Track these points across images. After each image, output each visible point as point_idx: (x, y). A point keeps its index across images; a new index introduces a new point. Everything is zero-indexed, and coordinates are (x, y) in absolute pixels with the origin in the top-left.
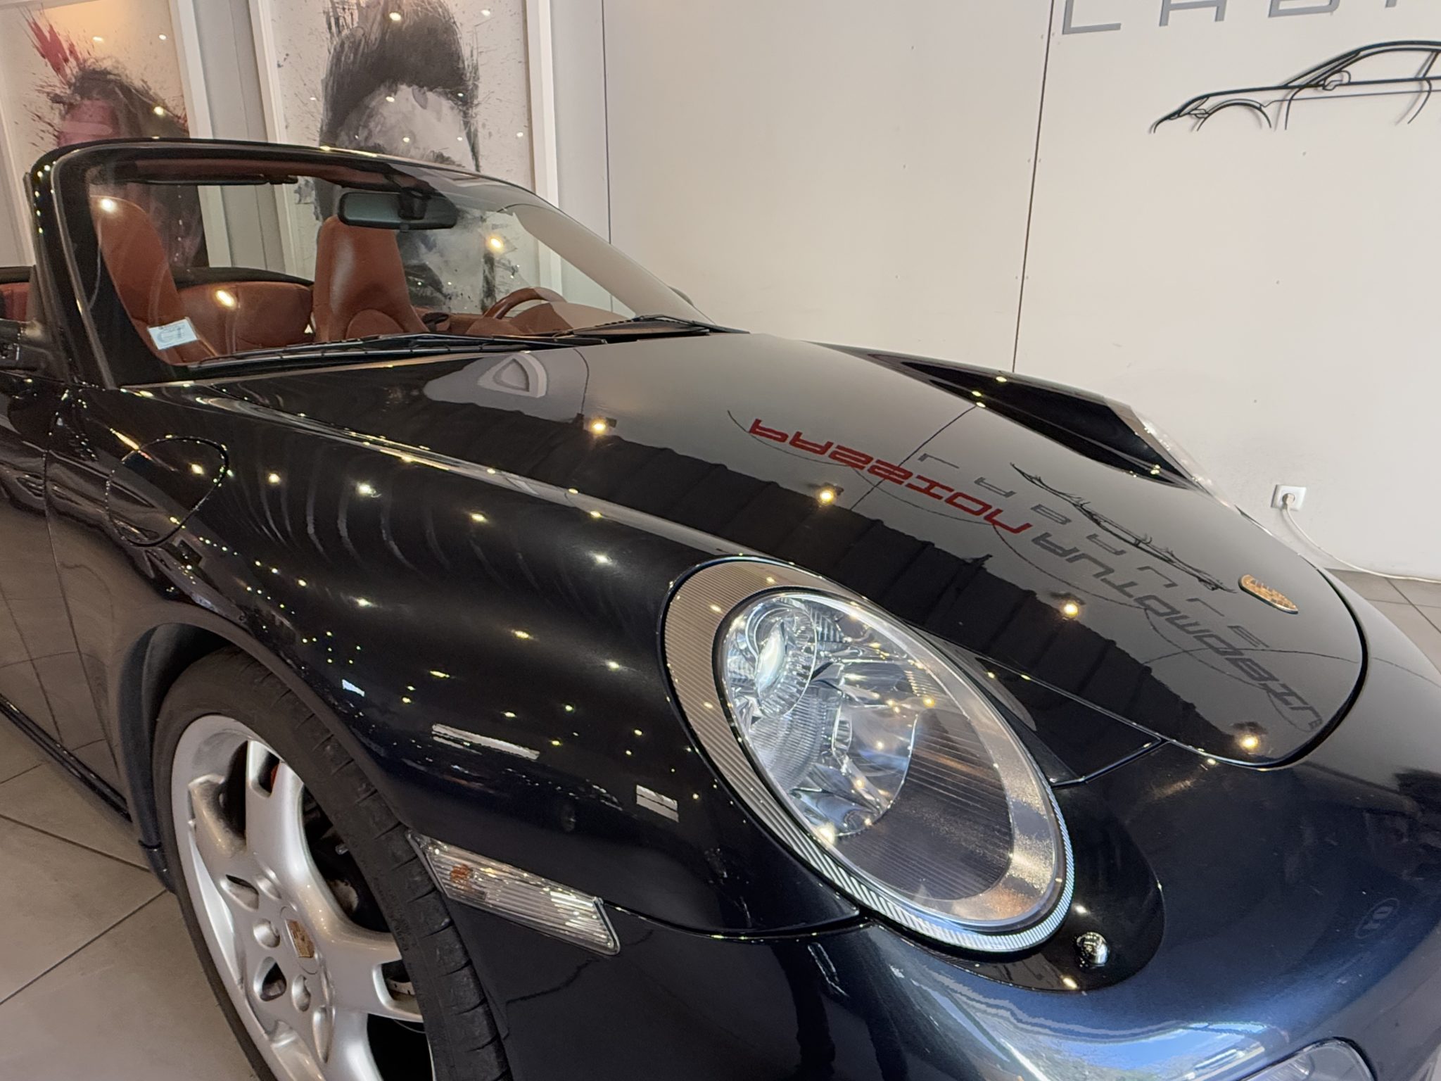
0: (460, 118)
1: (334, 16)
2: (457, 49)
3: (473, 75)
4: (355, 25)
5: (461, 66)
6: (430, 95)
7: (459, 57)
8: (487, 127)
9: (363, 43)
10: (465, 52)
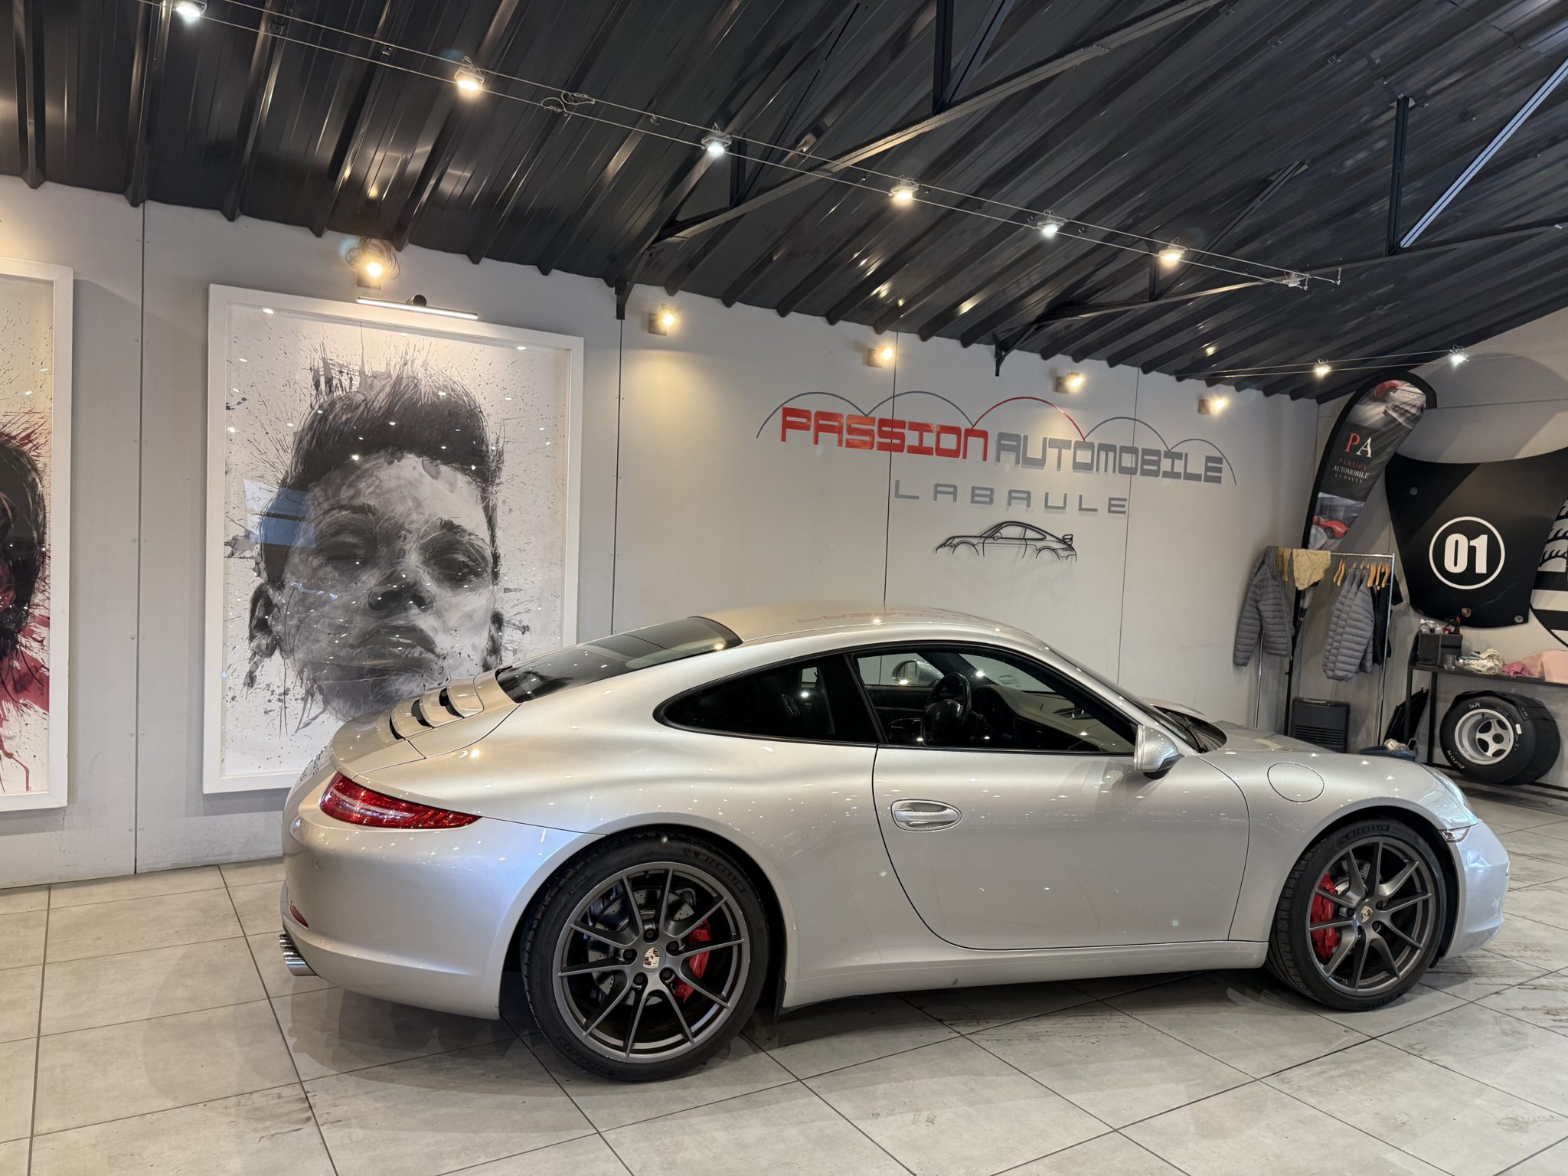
0: (478, 492)
1: (324, 375)
2: (481, 434)
3: (497, 458)
4: (354, 389)
5: (484, 448)
6: (444, 468)
7: (483, 441)
8: (508, 504)
9: (362, 408)
10: (490, 436)
